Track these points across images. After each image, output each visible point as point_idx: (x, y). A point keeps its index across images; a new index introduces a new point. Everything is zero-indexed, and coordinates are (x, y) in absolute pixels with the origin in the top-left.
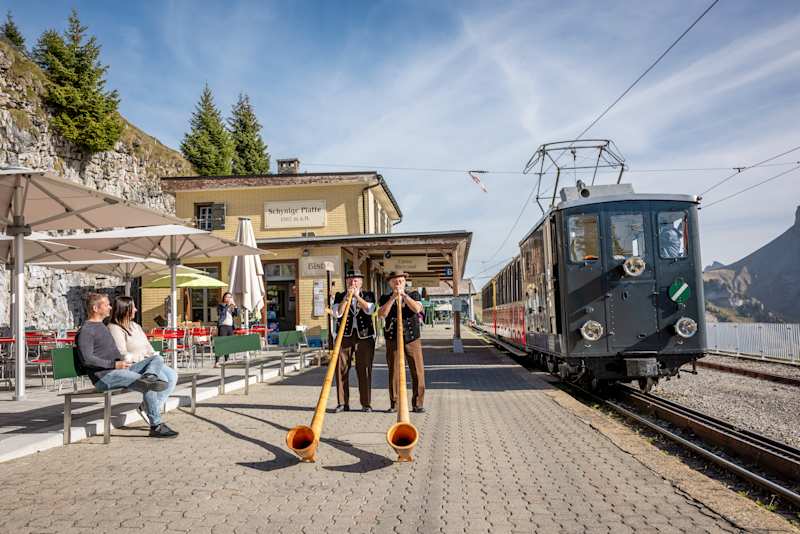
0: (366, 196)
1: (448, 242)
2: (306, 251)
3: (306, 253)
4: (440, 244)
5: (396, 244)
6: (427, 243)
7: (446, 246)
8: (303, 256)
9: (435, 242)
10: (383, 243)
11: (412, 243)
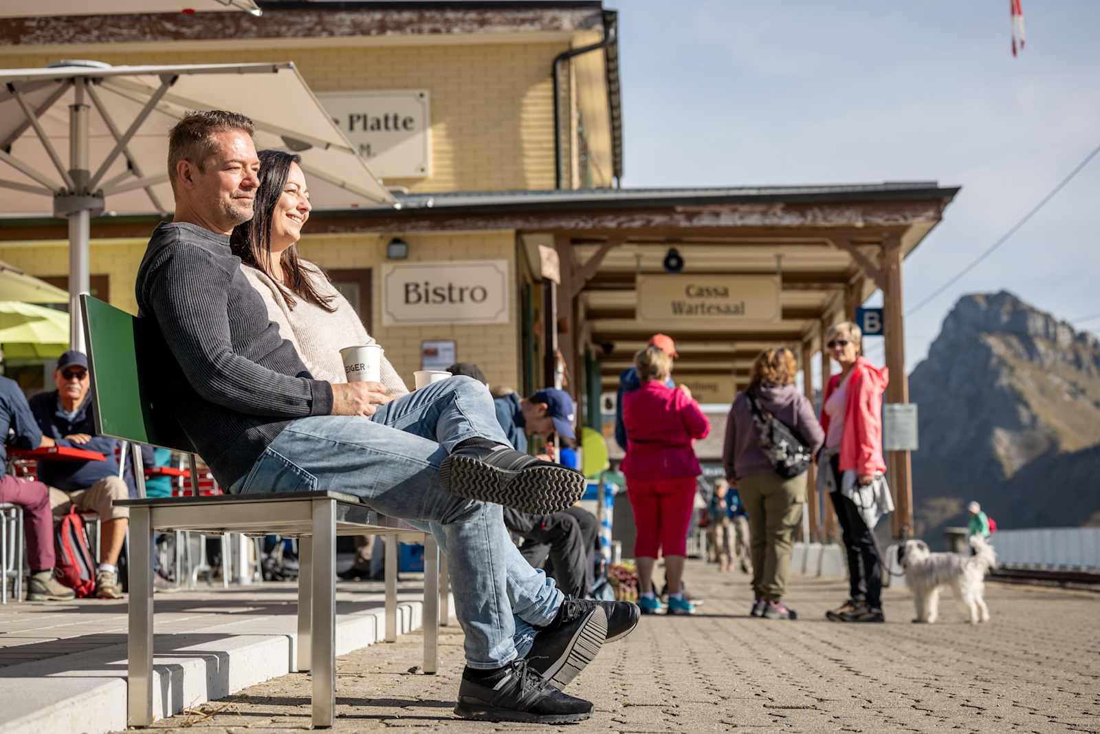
0: (561, 78)
1: (879, 220)
2: (396, 241)
3: (398, 250)
4: (850, 229)
5: (706, 221)
6: (808, 221)
7: (872, 235)
8: (389, 258)
9: (837, 219)
10: (658, 219)
11: (754, 220)
